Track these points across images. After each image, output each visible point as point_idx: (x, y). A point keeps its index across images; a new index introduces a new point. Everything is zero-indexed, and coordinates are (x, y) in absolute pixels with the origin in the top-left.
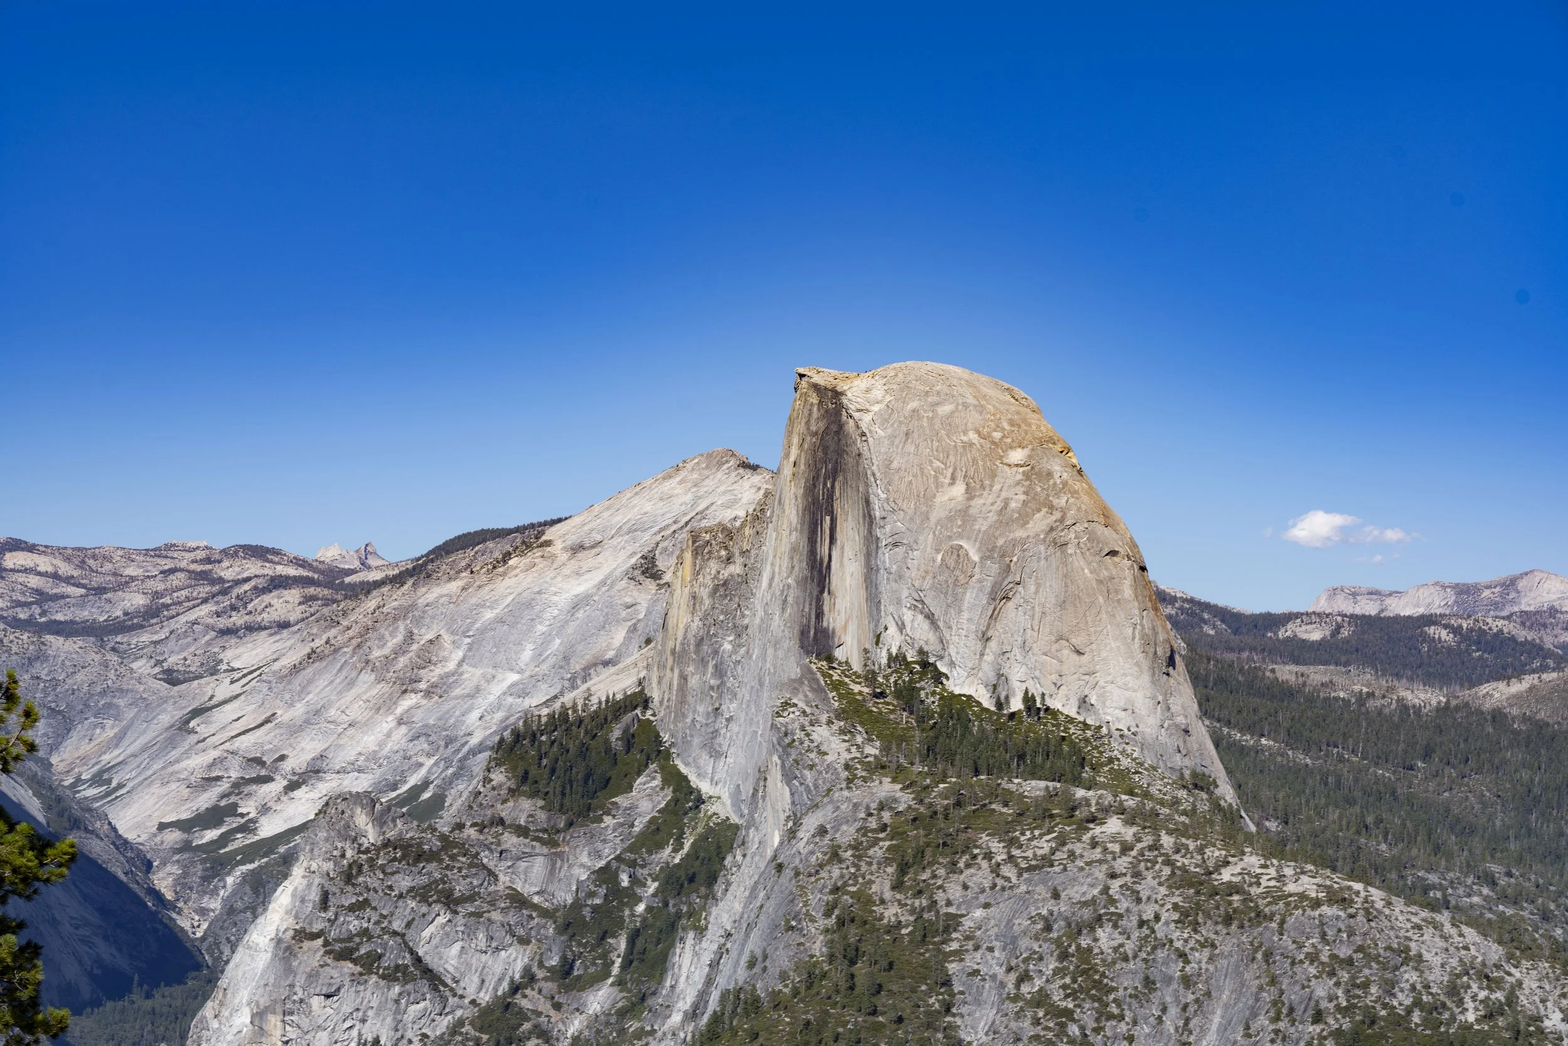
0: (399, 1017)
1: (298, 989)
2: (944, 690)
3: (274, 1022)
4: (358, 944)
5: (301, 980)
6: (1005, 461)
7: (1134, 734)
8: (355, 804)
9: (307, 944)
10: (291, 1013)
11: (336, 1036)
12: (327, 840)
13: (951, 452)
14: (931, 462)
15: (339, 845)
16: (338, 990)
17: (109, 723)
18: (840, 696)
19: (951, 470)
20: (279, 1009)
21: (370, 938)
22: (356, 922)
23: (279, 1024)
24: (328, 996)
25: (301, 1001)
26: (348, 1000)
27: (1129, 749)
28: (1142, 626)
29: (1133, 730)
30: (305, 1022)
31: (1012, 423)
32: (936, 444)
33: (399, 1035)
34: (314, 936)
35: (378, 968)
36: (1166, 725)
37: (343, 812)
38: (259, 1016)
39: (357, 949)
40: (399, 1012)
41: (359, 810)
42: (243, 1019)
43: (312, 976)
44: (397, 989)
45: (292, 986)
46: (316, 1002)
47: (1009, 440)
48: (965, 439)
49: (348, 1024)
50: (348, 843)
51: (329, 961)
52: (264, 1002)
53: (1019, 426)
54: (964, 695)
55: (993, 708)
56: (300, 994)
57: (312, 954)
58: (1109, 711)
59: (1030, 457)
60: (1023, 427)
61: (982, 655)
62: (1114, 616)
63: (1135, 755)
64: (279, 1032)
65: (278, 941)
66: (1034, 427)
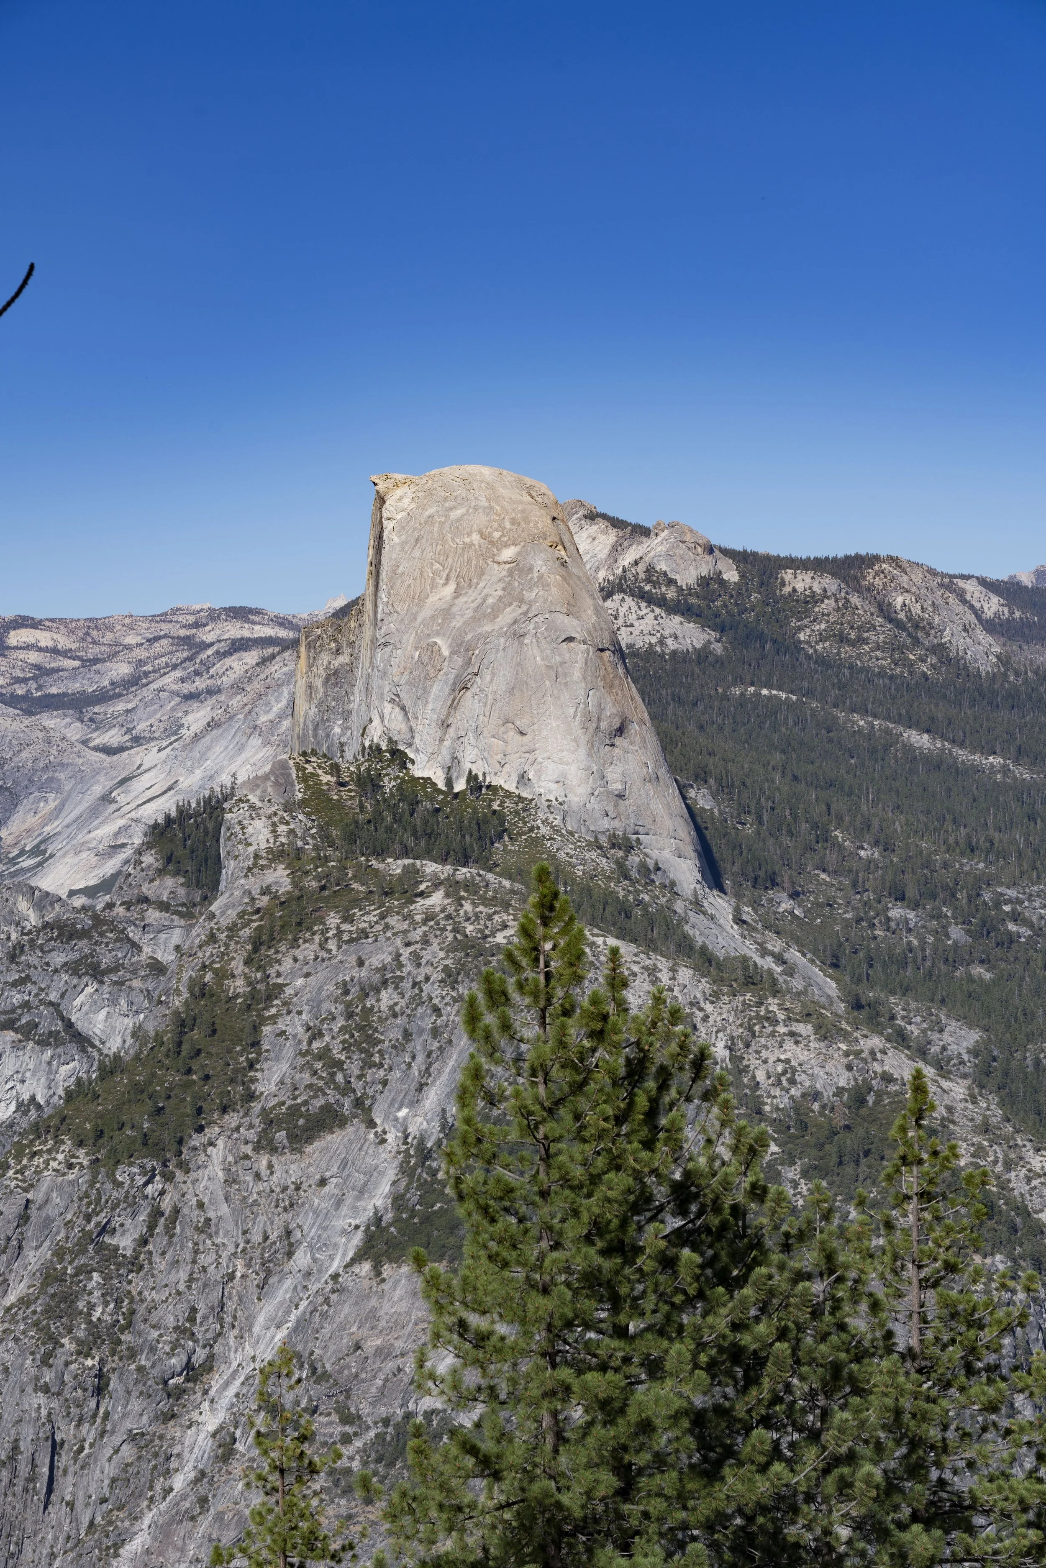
0: (52, 1077)
2: (407, 774)
4: (20, 1015)
6: (497, 559)
7: (561, 804)
8: (17, 892)
13: (451, 555)
14: (432, 564)
15: (6, 929)
17: (51, 796)
18: (307, 787)
19: (447, 571)
21: (30, 1008)
22: (18, 996)
27: (551, 817)
28: (587, 704)
29: (560, 800)
31: (514, 522)
32: (439, 547)
33: (51, 1092)
35: (35, 1034)
36: (596, 793)
37: (7, 900)
39: (19, 1020)
40: (51, 1072)
41: (18, 898)
44: (50, 1052)
47: (506, 539)
48: (467, 540)
50: (13, 927)
53: (519, 524)
54: (422, 778)
55: (444, 789)
58: (543, 784)
59: (519, 553)
60: (523, 525)
61: (442, 741)
62: (558, 698)
63: (556, 823)
66: (532, 524)
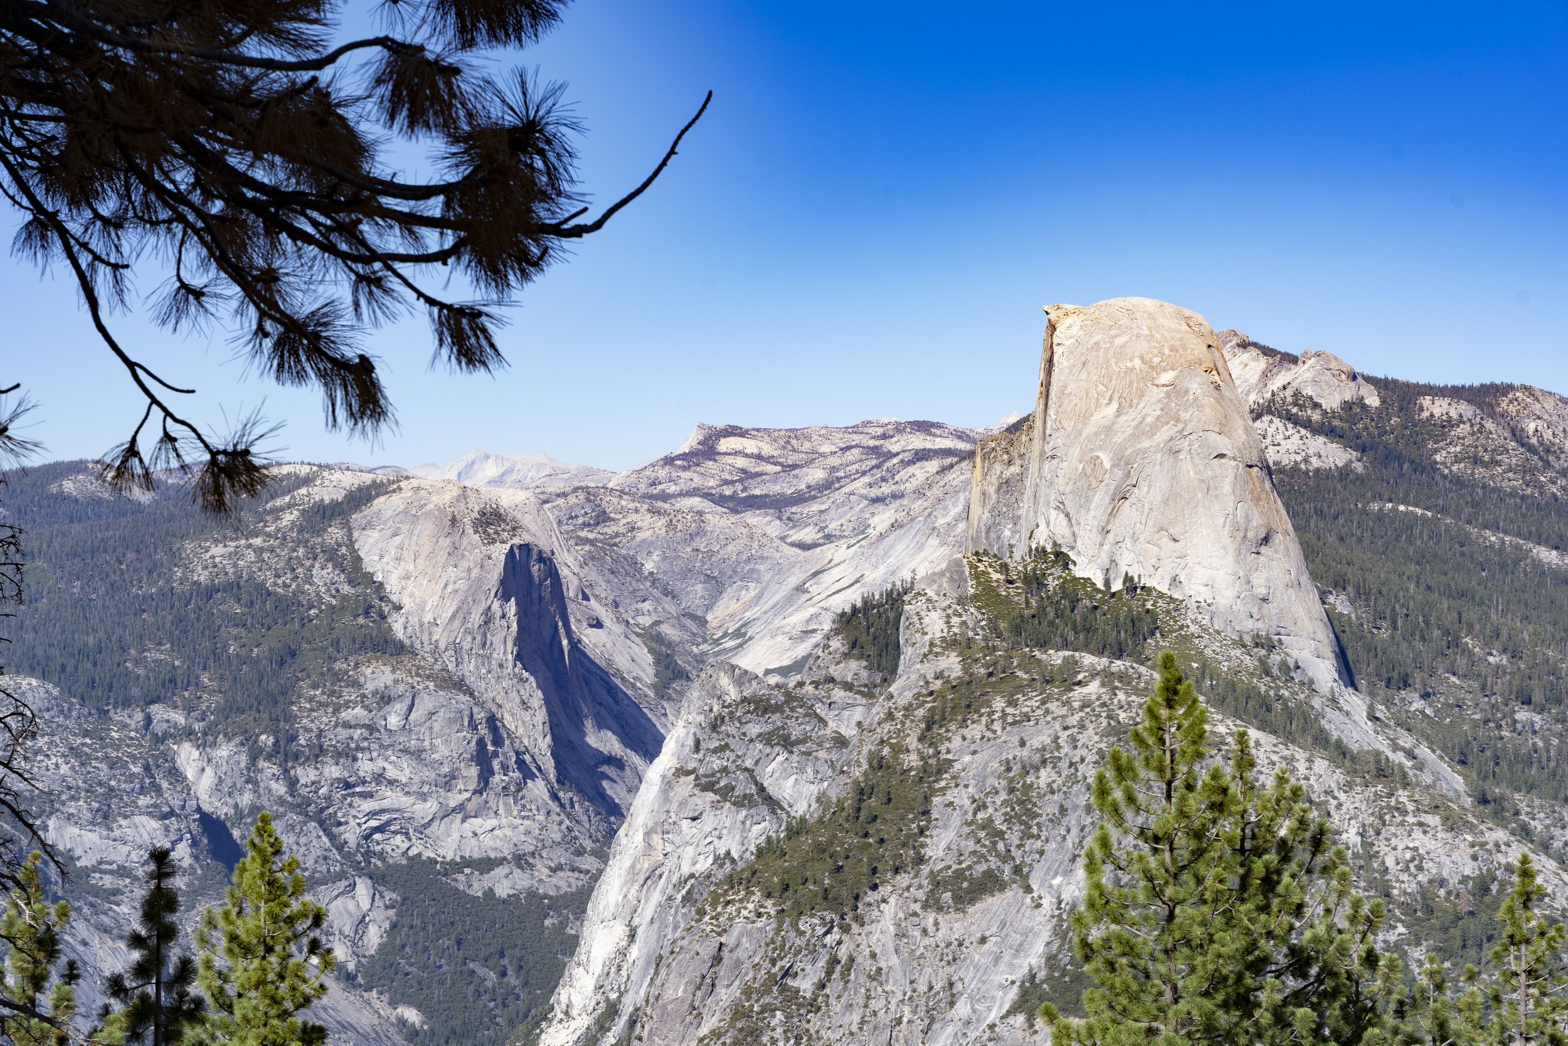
0: (745, 835)
1: (672, 814)
2: (1069, 574)
3: (656, 839)
4: (719, 778)
5: (674, 807)
8: (718, 669)
9: (682, 780)
10: (668, 833)
11: (699, 850)
12: (699, 698)
15: (708, 702)
16: (701, 814)
17: (752, 585)
18: (979, 584)
20: (659, 830)
21: (727, 773)
22: (718, 762)
23: (661, 841)
24: (694, 819)
25: (675, 823)
26: (709, 821)
28: (1235, 516)
30: (677, 840)
33: (744, 848)
34: (688, 773)
35: (731, 797)
36: (1242, 596)
37: (711, 676)
38: (648, 834)
39: (718, 782)
40: (745, 831)
41: (722, 674)
42: (639, 838)
43: (683, 804)
44: (743, 813)
45: (668, 812)
46: (685, 824)
49: (709, 840)
50: (715, 701)
51: (696, 792)
52: (650, 824)
54: (1083, 578)
55: (1102, 588)
56: (674, 818)
57: (686, 786)
58: (1194, 587)
61: (1102, 545)
62: (1209, 509)
64: (660, 847)
65: (664, 777)
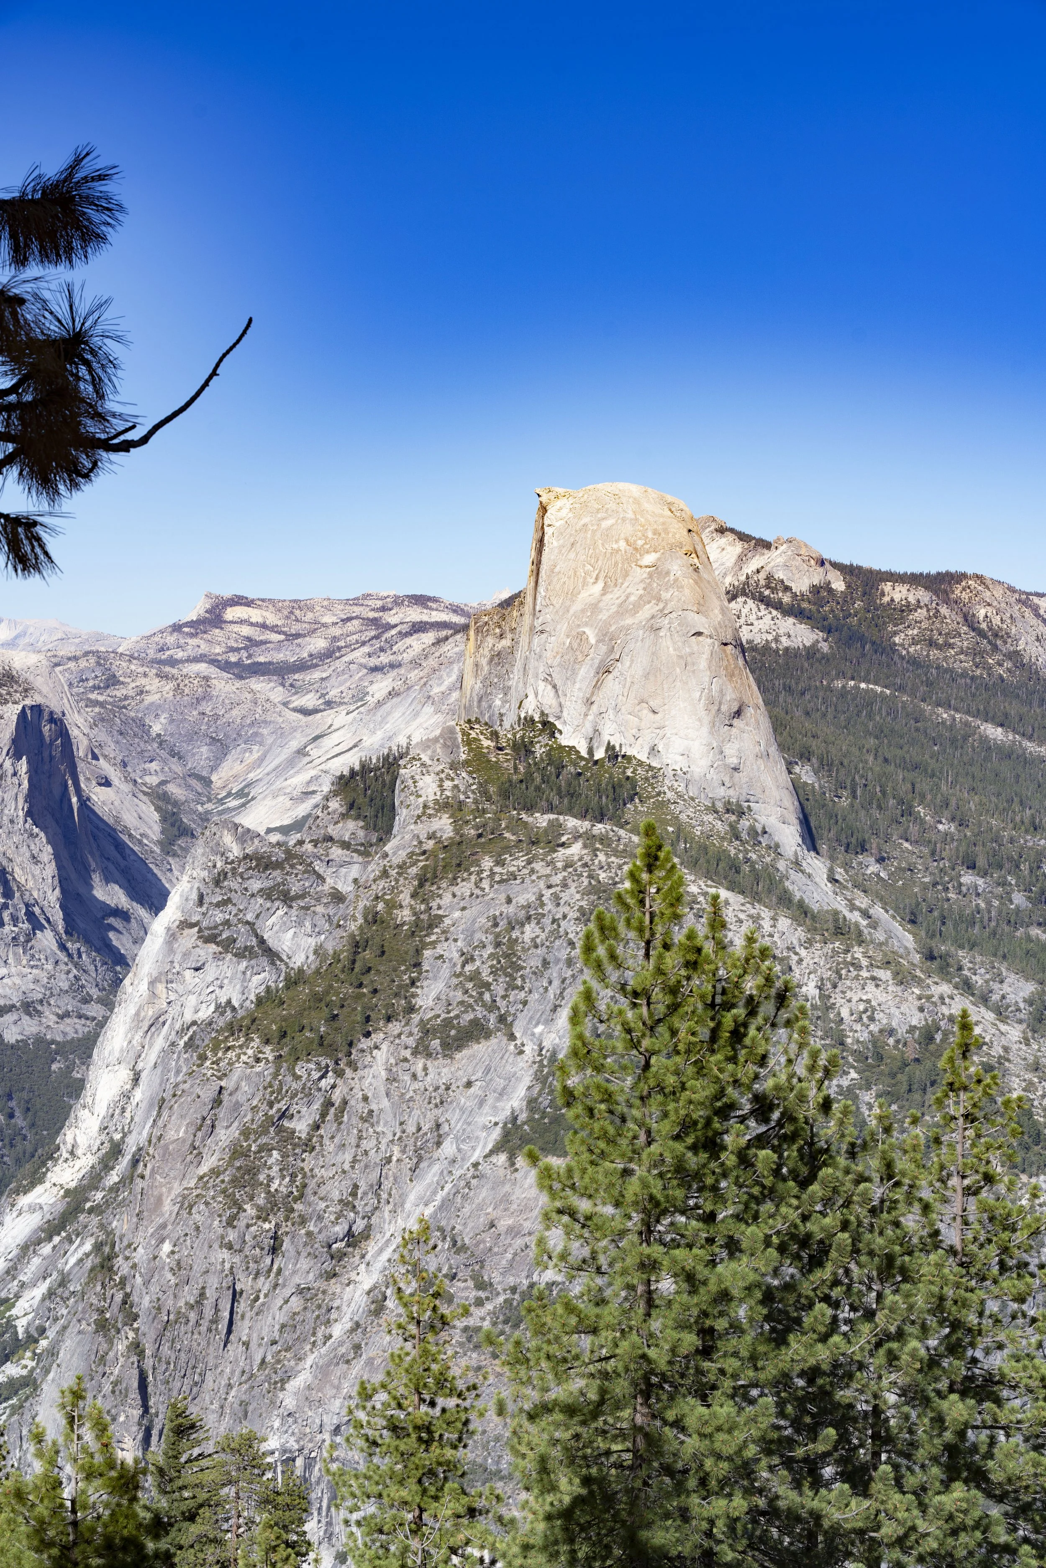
1: (176, 965)
2: (556, 742)
3: (160, 988)
4: (220, 932)
5: (178, 958)
9: (187, 931)
10: (172, 982)
11: (201, 999)
12: (204, 855)
16: (204, 964)
20: (163, 979)
21: (230, 927)
22: (221, 915)
23: (165, 990)
24: (197, 969)
25: (178, 973)
26: (211, 971)
30: (180, 989)
33: (244, 997)
34: (192, 925)
35: (233, 948)
38: (152, 983)
39: (220, 935)
40: (245, 982)
41: (226, 832)
42: (143, 987)
43: (186, 955)
44: (245, 964)
45: (172, 962)
46: (188, 974)
49: (211, 989)
51: (199, 945)
52: (155, 974)
54: (568, 746)
55: (586, 756)
56: (177, 968)
57: (190, 936)
62: (686, 683)
64: (164, 996)
65: (168, 930)
